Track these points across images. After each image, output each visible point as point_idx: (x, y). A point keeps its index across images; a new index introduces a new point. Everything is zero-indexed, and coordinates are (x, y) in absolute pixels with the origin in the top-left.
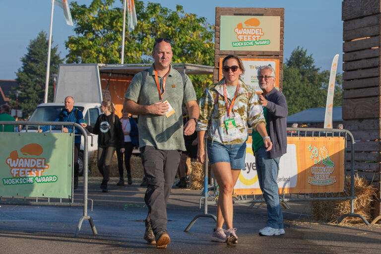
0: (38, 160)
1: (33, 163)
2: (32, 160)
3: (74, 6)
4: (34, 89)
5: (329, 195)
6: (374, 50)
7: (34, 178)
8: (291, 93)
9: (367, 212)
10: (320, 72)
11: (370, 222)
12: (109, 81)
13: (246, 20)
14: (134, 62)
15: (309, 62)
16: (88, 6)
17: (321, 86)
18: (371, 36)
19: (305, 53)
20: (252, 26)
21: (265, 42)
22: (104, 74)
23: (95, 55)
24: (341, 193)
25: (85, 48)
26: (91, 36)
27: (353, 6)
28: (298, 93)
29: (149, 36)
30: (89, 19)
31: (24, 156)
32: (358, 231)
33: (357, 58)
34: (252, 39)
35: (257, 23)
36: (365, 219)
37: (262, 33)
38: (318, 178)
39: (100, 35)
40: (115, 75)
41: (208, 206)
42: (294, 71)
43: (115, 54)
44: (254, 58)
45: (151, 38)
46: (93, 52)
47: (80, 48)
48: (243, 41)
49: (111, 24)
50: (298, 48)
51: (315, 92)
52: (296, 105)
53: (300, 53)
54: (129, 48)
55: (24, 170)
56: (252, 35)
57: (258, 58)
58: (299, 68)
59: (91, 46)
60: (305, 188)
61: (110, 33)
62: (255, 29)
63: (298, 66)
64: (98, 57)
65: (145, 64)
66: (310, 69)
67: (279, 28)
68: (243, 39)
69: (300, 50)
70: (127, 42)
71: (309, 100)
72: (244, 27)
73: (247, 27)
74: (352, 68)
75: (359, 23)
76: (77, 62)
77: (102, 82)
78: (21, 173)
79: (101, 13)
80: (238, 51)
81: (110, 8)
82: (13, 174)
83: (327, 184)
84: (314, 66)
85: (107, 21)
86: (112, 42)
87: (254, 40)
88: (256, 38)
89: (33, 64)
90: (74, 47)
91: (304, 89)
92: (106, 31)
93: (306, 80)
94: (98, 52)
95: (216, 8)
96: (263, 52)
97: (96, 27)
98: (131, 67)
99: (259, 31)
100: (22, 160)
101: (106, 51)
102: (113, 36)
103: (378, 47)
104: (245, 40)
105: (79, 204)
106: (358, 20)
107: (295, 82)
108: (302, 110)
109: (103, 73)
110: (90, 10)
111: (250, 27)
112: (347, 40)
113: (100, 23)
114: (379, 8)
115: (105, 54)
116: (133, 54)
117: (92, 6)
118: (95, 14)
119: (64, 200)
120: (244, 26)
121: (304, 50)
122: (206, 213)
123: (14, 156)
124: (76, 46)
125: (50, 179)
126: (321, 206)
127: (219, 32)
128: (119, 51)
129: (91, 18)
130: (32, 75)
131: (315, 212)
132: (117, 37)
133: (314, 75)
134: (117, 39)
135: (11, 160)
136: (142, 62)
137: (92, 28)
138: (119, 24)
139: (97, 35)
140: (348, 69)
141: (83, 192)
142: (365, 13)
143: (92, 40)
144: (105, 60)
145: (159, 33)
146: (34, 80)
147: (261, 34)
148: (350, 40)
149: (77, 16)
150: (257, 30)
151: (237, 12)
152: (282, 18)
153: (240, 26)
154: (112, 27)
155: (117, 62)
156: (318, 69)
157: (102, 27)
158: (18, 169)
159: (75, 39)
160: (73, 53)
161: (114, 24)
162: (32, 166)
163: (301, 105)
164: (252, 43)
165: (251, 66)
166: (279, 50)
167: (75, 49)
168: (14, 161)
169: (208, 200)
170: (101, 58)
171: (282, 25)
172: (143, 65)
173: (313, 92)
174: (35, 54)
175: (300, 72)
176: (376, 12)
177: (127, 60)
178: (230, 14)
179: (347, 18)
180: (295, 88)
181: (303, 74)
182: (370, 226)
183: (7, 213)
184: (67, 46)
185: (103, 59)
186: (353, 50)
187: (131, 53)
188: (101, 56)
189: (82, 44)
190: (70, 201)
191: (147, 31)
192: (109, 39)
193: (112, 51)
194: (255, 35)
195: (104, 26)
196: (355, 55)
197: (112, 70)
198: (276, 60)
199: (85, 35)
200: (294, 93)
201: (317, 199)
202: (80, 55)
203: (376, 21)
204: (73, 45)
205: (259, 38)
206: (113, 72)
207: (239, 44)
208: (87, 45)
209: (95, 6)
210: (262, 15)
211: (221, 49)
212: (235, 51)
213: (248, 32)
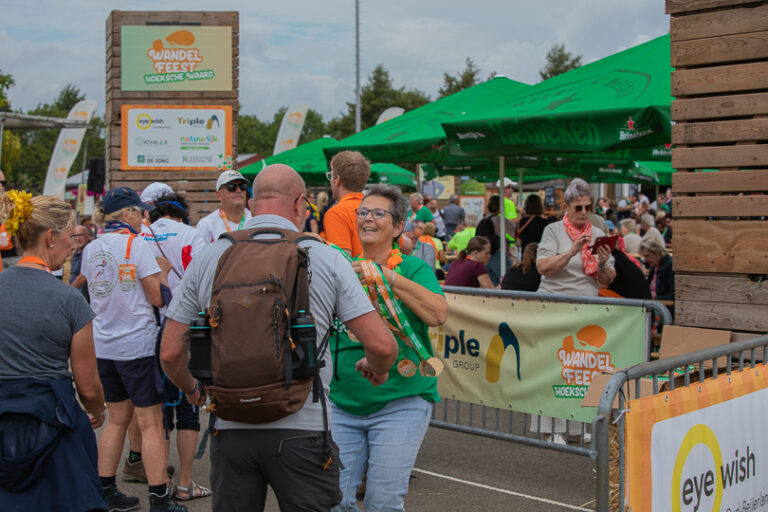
13: (168, 35)
20: (179, 43)
21: (205, 75)
34: (180, 68)
35: (188, 40)
37: (198, 57)
44: (184, 104)
48: (163, 73)
56: (181, 62)
57: (193, 104)
62: (186, 50)
68: (164, 69)
72: (165, 47)
73: (170, 47)
80: (155, 92)
87: (186, 71)
88: (188, 67)
96: (202, 93)
99: (193, 54)
104: (168, 71)
111: (177, 46)
120: (166, 44)
147: (196, 59)
150: (189, 52)
151: (151, 20)
153: (158, 46)
164: (180, 77)
165: (180, 119)
166: (230, 89)
194: (186, 60)
198: (226, 107)
205: (194, 66)
207: (157, 79)
210: (199, 24)
211: (123, 89)
212: (149, 92)
213: (174, 56)
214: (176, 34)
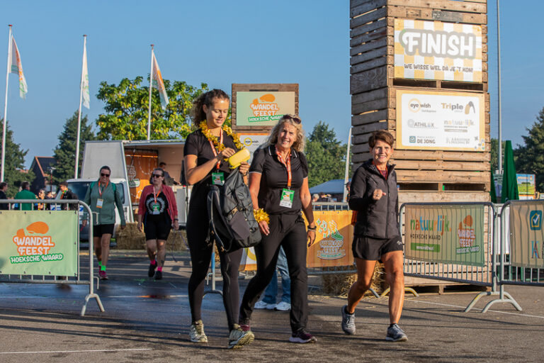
0: (44, 238)
1: (39, 241)
2: (38, 238)
3: (104, 86)
4: (71, 165)
5: (339, 268)
6: (382, 123)
7: (41, 256)
8: (313, 166)
9: (377, 284)
10: (341, 145)
11: (380, 295)
12: (133, 157)
13: (261, 96)
14: (161, 138)
15: (331, 136)
16: (117, 86)
17: (342, 158)
18: (379, 110)
19: (327, 127)
20: (267, 101)
22: (129, 151)
23: (124, 132)
24: (351, 266)
25: (114, 126)
26: (120, 114)
27: (360, 79)
28: (320, 166)
29: (175, 113)
30: (118, 97)
31: (30, 234)
32: (367, 305)
33: (366, 132)
34: (267, 114)
35: (272, 99)
36: (375, 291)
37: (277, 108)
38: (327, 252)
39: (129, 113)
40: (139, 151)
41: (216, 282)
42: (317, 144)
43: (143, 131)
45: (177, 115)
46: (122, 129)
47: (109, 126)
49: (139, 102)
50: (320, 122)
51: (337, 165)
52: (319, 177)
53: (322, 128)
54: (156, 125)
55: (30, 248)
56: (268, 110)
58: (321, 142)
59: (119, 123)
60: (314, 262)
61: (138, 111)
62: (271, 105)
63: (321, 139)
64: (127, 134)
65: (172, 140)
66: (332, 142)
67: (294, 103)
68: (259, 115)
69: (322, 124)
70: (154, 119)
71: (332, 172)
72: (259, 103)
73: (262, 103)
74: (361, 142)
75: (366, 97)
76: (108, 139)
77: (127, 158)
78: (27, 251)
79: (130, 92)
80: (254, 126)
81: (138, 87)
82: (20, 253)
83: (337, 257)
84: (335, 141)
85: (135, 99)
86: (140, 119)
87: (270, 116)
88: (272, 113)
89: (69, 142)
90: (104, 125)
91: (326, 161)
92: (134, 108)
93: (328, 153)
94: (127, 130)
95: (232, 85)
97: (124, 105)
98: (157, 143)
99: (274, 106)
100: (28, 238)
101: (134, 128)
102: (141, 114)
103: (385, 121)
104: (261, 115)
105: (85, 282)
106: (366, 94)
107: (317, 155)
108: (324, 181)
109: (128, 149)
110: (119, 90)
111: (265, 102)
112: (356, 113)
113: (128, 102)
114: (386, 82)
115: (134, 132)
116: (160, 131)
117: (120, 85)
118: (124, 93)
119: (70, 278)
120: (260, 101)
121: (326, 124)
122: (214, 289)
123: (20, 234)
124: (106, 124)
125: (56, 257)
126: (331, 278)
127: (236, 108)
128: (146, 127)
129: (120, 97)
130: (68, 152)
131: (326, 285)
132: (145, 115)
133: (336, 148)
134: (145, 117)
135: (17, 238)
136: (169, 138)
137: (120, 107)
138: (146, 102)
139: (126, 113)
140: (357, 142)
141: (89, 265)
142: (372, 87)
143: (121, 118)
144: (134, 136)
145: (185, 110)
146: (71, 156)
148: (359, 114)
149: (106, 95)
151: (253, 88)
152: (297, 93)
153: (256, 102)
154: (141, 105)
155: (144, 139)
156: (340, 142)
157: (130, 105)
158: (25, 248)
159: (104, 117)
160: (103, 130)
161: (142, 102)
162: (38, 244)
163: (323, 177)
164: (267, 118)
167: (104, 127)
168: (21, 240)
169: (216, 277)
170: (129, 135)
171: (297, 100)
172: (169, 141)
173: (335, 164)
174: (71, 132)
175: (322, 145)
176: (383, 85)
177: (154, 136)
178: (246, 91)
179: (355, 92)
180: (317, 161)
181: (325, 147)
182: (379, 298)
183: (23, 289)
184: (97, 124)
185: (131, 136)
186: (361, 123)
187: (158, 129)
188: (130, 133)
189: (112, 122)
190: (76, 278)
191: (173, 109)
192: (138, 116)
193: (140, 128)
194: (270, 110)
195: (132, 104)
196: (363, 129)
197: (136, 146)
199: (115, 113)
200: (316, 165)
201: (326, 272)
202: (110, 132)
203: (383, 95)
204: (103, 123)
205: (274, 113)
206: (137, 148)
207: (255, 119)
208: (116, 122)
209: (124, 85)
210: (277, 91)
211: (237, 125)
212: (251, 127)
213: (264, 107)
214: (266, 95)
